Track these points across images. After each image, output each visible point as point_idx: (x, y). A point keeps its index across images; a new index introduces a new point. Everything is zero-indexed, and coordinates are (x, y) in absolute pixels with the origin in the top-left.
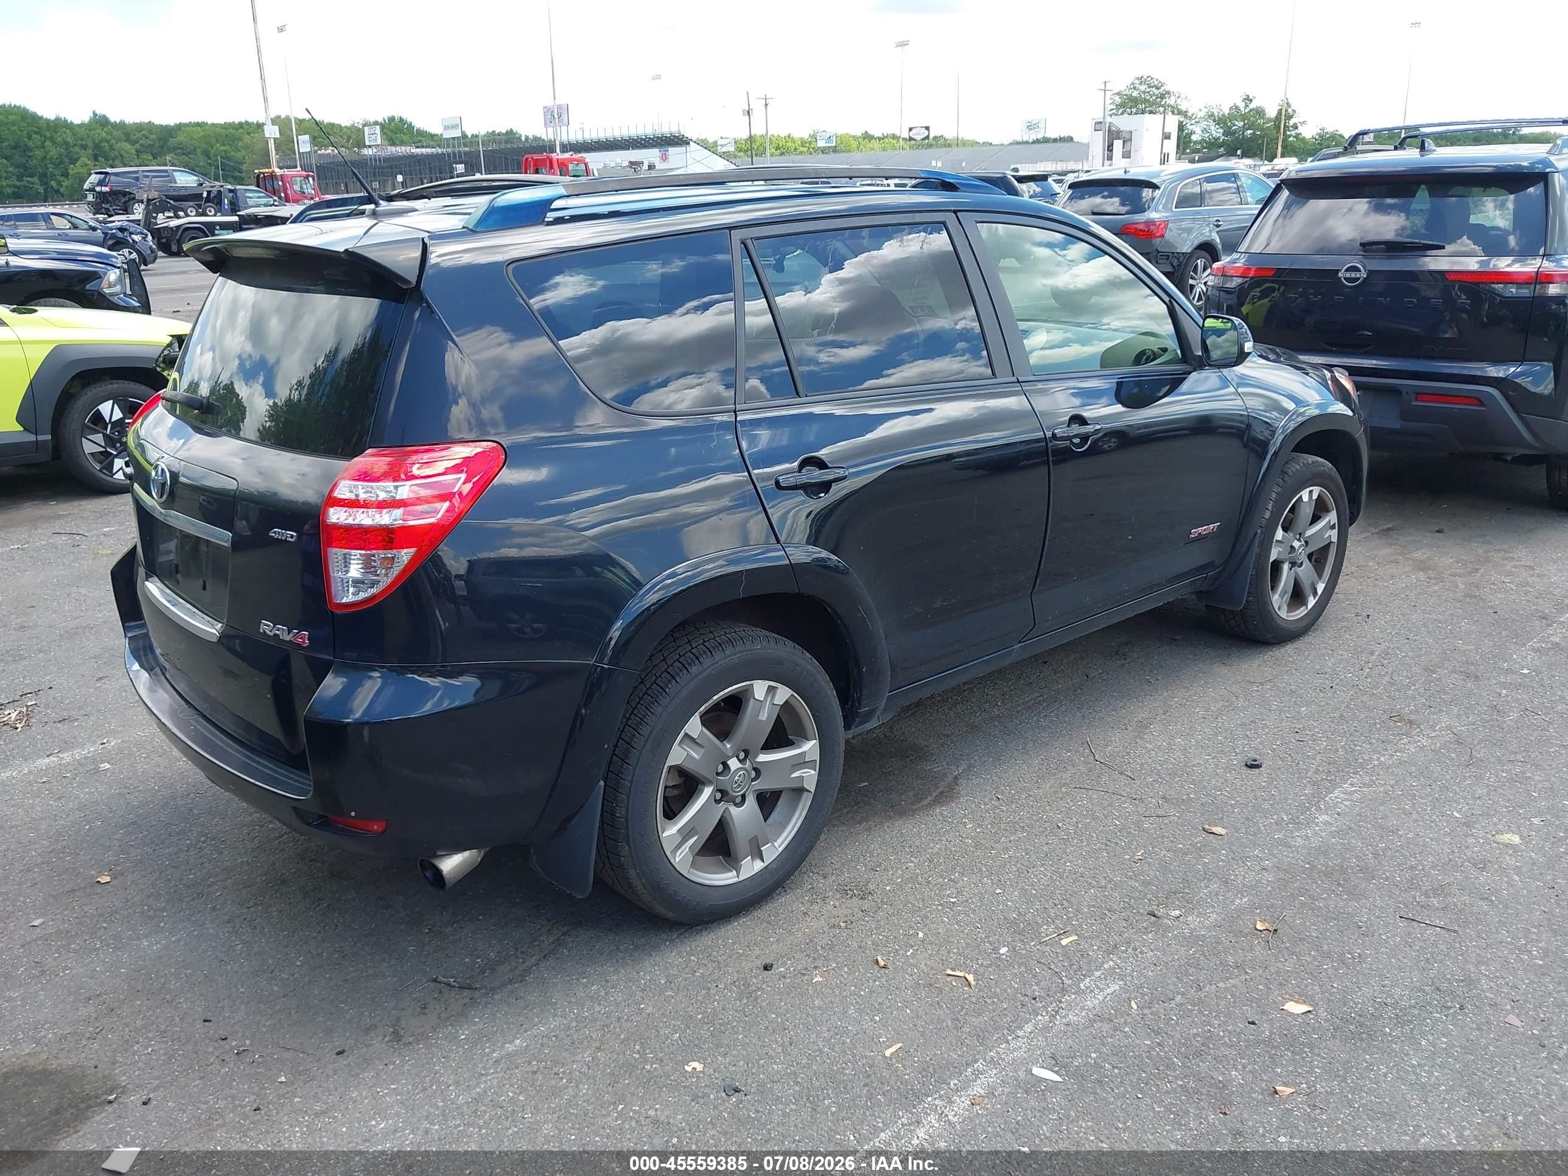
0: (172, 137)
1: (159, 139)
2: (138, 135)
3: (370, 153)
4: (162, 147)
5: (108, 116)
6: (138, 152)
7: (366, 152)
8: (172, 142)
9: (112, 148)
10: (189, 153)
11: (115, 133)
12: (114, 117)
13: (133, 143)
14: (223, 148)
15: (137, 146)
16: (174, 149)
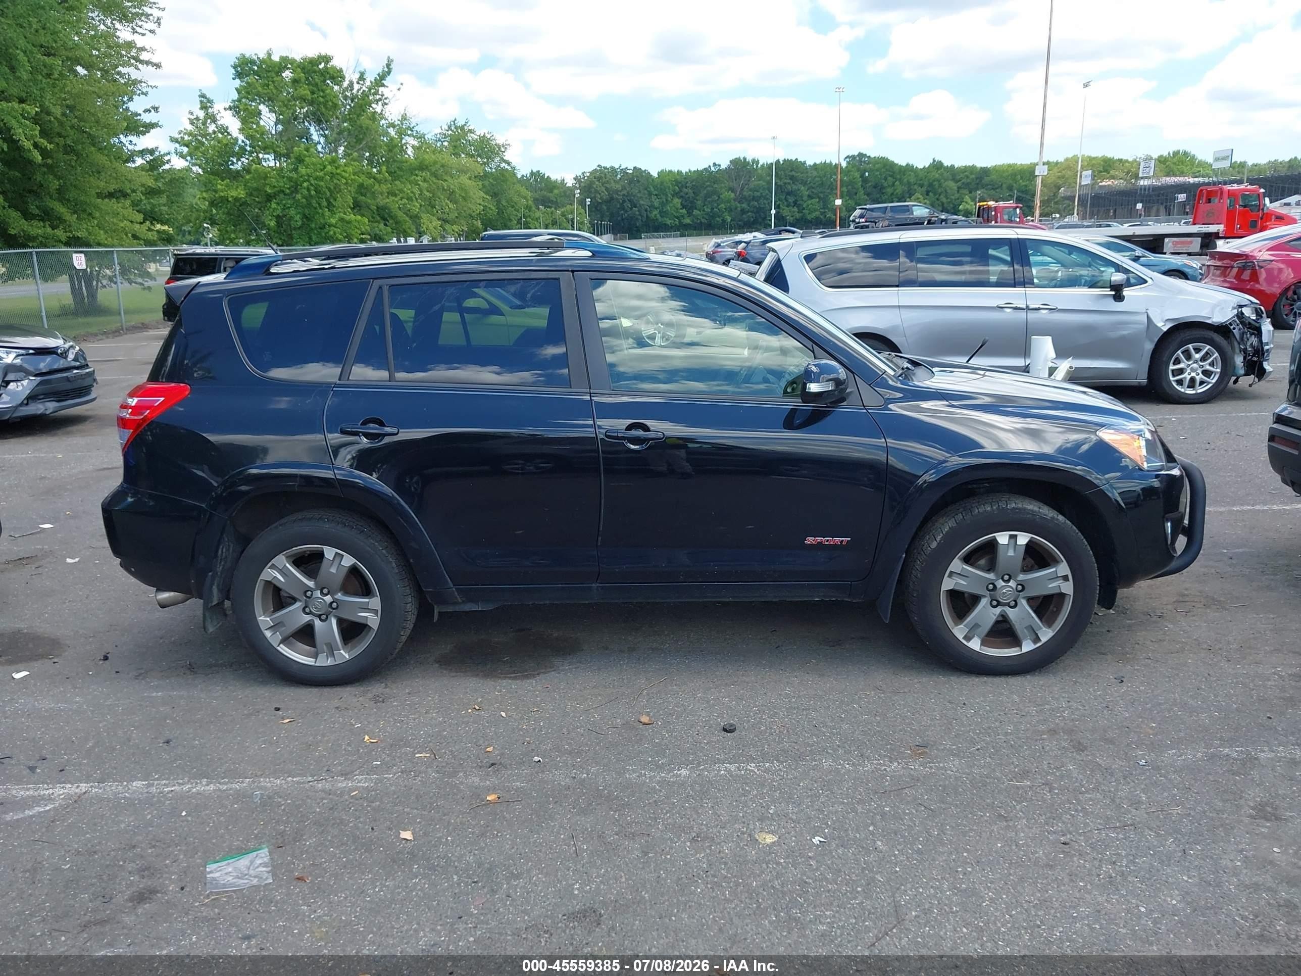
0: (987, 176)
1: (977, 178)
2: (962, 175)
3: (1146, 184)
4: (978, 184)
5: (943, 161)
6: (959, 188)
7: (1142, 183)
8: (986, 180)
9: (940, 186)
10: (997, 189)
11: (945, 174)
12: (947, 163)
13: (957, 182)
14: (1024, 184)
15: (959, 184)
16: (987, 185)
